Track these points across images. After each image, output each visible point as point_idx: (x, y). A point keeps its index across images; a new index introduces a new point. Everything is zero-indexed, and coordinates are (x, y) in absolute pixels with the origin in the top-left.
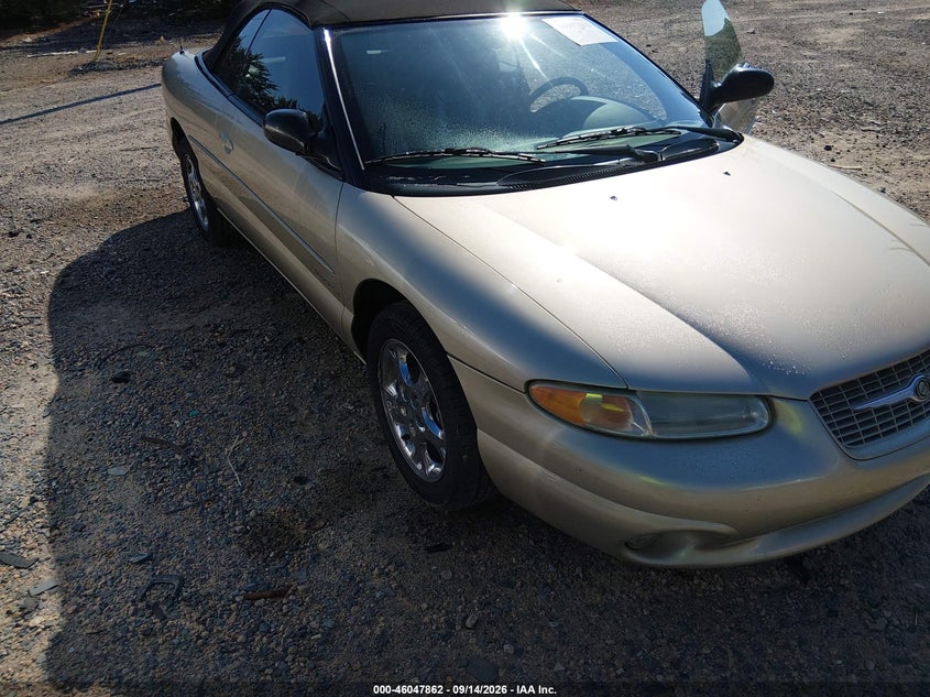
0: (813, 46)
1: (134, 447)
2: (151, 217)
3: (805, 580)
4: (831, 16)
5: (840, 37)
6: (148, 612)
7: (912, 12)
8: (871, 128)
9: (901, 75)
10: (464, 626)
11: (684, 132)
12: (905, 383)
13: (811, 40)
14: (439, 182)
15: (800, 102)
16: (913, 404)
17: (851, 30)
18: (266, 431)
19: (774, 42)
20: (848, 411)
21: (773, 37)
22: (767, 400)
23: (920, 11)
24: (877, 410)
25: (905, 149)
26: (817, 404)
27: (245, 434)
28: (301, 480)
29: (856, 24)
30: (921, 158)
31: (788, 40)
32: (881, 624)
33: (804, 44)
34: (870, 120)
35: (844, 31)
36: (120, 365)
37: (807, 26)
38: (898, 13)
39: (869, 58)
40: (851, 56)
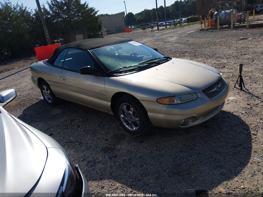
0: (169, 42)
1: (65, 145)
2: (31, 105)
3: (209, 129)
4: (170, 35)
5: (174, 39)
6: (91, 167)
7: (187, 32)
8: (188, 56)
9: (190, 45)
10: (154, 151)
11: (162, 58)
12: (215, 88)
13: (168, 41)
14: (124, 73)
15: (171, 54)
16: (217, 91)
17: (176, 37)
18: (93, 135)
19: (160, 43)
20: (208, 93)
21: (159, 42)
22: (195, 93)
23: (189, 31)
24: (212, 92)
25: (196, 59)
26: (203, 92)
27: (89, 136)
28: (107, 140)
29: (176, 36)
30: (200, 60)
31: (163, 42)
32: (224, 131)
33: (167, 42)
34: (187, 55)
35: (174, 38)
36: (48, 132)
37: (166, 38)
38: (184, 32)
39: (182, 43)
40: (178, 43)
